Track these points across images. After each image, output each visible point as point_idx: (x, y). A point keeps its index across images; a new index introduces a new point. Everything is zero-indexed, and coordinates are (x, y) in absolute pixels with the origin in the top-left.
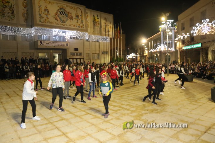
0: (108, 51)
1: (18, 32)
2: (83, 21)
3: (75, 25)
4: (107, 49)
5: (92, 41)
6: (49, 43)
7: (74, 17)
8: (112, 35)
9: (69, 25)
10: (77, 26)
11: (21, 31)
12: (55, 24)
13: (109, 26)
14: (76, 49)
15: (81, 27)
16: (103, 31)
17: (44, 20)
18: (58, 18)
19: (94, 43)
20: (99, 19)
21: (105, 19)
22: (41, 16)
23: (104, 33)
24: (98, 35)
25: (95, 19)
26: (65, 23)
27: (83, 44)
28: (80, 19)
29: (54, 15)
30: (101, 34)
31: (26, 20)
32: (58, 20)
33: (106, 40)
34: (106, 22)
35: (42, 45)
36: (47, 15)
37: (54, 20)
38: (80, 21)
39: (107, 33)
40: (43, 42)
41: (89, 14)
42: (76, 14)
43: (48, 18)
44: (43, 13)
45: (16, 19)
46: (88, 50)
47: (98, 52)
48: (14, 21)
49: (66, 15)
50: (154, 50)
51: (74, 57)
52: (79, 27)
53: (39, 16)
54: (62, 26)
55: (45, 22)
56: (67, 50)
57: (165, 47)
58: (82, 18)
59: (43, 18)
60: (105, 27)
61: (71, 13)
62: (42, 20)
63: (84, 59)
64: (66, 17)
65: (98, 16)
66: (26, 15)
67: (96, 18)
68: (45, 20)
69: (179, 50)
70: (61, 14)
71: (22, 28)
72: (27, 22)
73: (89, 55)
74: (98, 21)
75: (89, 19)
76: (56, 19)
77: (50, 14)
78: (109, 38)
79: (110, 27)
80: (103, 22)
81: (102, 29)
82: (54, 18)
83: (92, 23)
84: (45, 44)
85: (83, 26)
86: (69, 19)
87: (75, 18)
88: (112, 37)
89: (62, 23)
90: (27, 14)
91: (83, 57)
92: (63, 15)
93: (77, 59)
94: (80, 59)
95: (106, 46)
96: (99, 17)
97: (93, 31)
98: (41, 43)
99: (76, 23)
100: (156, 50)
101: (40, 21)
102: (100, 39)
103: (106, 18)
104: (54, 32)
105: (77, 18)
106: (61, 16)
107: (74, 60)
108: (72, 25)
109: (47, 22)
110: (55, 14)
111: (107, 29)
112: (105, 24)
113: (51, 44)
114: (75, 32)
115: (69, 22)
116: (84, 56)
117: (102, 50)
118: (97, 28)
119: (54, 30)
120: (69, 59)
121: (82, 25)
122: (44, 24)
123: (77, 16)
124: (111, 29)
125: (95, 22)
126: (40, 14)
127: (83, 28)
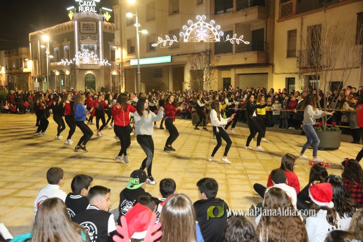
50: (69, 61)
57: (92, 56)
69: (122, 66)
100: (73, 61)
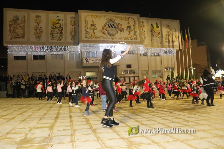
0: (173, 66)
1: (65, 51)
2: (136, 32)
3: (126, 38)
4: (172, 65)
5: (151, 56)
6: (96, 60)
7: (125, 28)
8: (178, 47)
9: (119, 38)
10: (129, 39)
11: (68, 50)
12: (102, 39)
13: (173, 35)
14: (129, 66)
15: (134, 39)
16: (166, 42)
17: (90, 35)
18: (106, 32)
19: (154, 57)
20: (159, 28)
21: (168, 27)
22: (87, 31)
23: (167, 44)
24: (158, 47)
25: (153, 28)
26: (114, 36)
27: (138, 59)
28: (132, 30)
29: (102, 29)
30: (162, 46)
31: (74, 38)
32: (105, 34)
33: (170, 52)
34: (169, 30)
35: (87, 62)
36: (93, 30)
37: (101, 34)
38: (132, 33)
39: (171, 44)
40: (88, 59)
41: (145, 24)
42: (128, 25)
43: (94, 33)
44: (90, 28)
45: (63, 38)
46: (147, 67)
47: (159, 69)
48: (62, 41)
49: (115, 27)
51: (126, 75)
52: (132, 39)
53: (85, 31)
54: (111, 40)
55: (92, 38)
56: (117, 67)
58: (135, 29)
59: (89, 33)
60: (168, 37)
61: (121, 25)
62: (88, 36)
63: (139, 77)
64: (115, 29)
65: (157, 24)
66: (73, 33)
67: (155, 27)
68: (92, 35)
70: (110, 27)
71: (69, 47)
72: (74, 40)
73: (147, 73)
74: (158, 30)
75: (145, 29)
76: (103, 33)
77: (97, 29)
78: (174, 51)
79: (176, 36)
80: (165, 31)
81: (164, 39)
82: (101, 32)
83: (150, 33)
84: (90, 62)
85: (137, 37)
86: (119, 32)
87: (126, 30)
88: (178, 48)
89: (110, 37)
90: (75, 32)
91: (138, 76)
92: (112, 28)
93: (130, 77)
94: (134, 77)
95: (172, 60)
96: (159, 25)
97: (152, 43)
98: (87, 61)
99: (128, 35)
101: (86, 37)
102: (162, 52)
103: (170, 25)
104: (101, 47)
105: (129, 29)
106: (109, 29)
107: (126, 78)
108: (122, 38)
109: (94, 37)
110: (103, 27)
111: (171, 39)
112: (168, 32)
113: (97, 61)
114: (126, 45)
115: (118, 35)
116: (139, 74)
117: (166, 66)
118: (157, 39)
119: (101, 45)
120: (120, 77)
121: (135, 36)
122: (90, 39)
123: (129, 27)
124: (177, 39)
125: (154, 32)
126: (87, 29)
127: (137, 40)
